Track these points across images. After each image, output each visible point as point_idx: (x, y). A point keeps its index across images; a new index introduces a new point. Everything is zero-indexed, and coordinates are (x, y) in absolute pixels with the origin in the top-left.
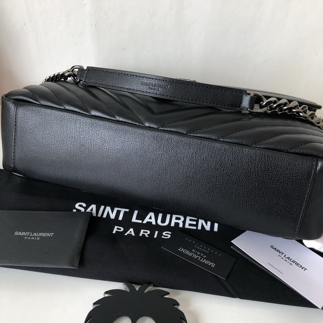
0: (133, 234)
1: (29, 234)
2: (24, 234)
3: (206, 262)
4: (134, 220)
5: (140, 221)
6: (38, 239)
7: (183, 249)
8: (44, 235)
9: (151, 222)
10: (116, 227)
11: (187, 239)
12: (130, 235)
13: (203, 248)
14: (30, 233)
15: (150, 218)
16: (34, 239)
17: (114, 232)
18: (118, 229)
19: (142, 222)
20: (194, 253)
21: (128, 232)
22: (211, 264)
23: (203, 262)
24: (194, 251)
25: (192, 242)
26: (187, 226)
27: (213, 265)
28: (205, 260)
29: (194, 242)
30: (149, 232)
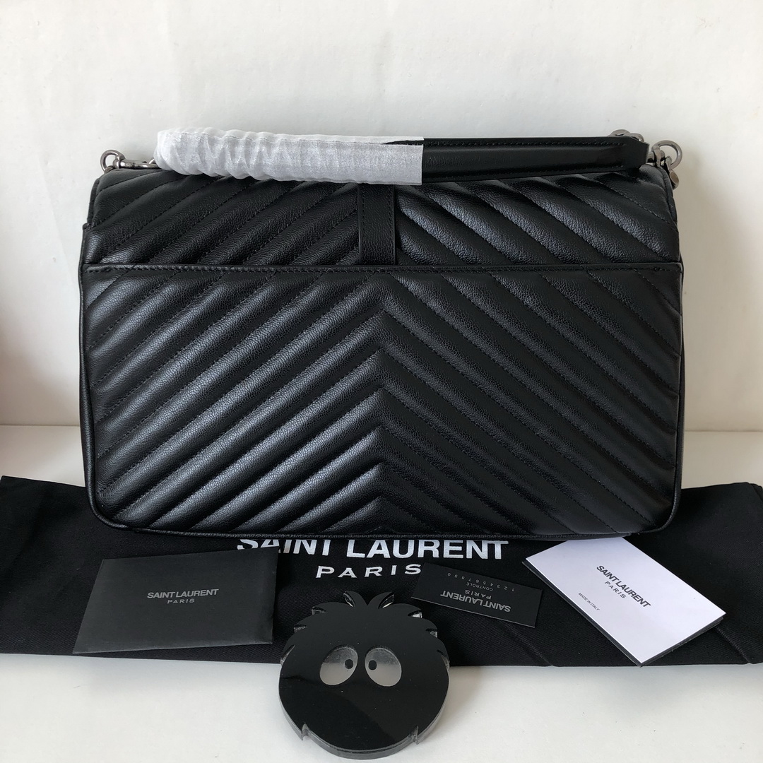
0: (353, 576)
1: (174, 595)
2: (163, 595)
3: (495, 606)
4: (350, 553)
5: (362, 555)
6: (192, 601)
7: (448, 593)
8: (201, 593)
9: (382, 555)
10: (320, 568)
11: (449, 574)
12: (347, 578)
13: (481, 584)
14: (176, 594)
15: (380, 548)
16: (185, 602)
17: (319, 575)
18: (323, 570)
19: (366, 556)
20: (469, 595)
21: (344, 574)
22: (504, 608)
23: (490, 606)
24: (467, 592)
25: (459, 577)
26: (446, 555)
27: (508, 609)
28: (491, 603)
29: (463, 578)
30: (380, 569)
